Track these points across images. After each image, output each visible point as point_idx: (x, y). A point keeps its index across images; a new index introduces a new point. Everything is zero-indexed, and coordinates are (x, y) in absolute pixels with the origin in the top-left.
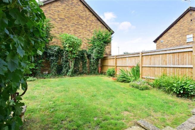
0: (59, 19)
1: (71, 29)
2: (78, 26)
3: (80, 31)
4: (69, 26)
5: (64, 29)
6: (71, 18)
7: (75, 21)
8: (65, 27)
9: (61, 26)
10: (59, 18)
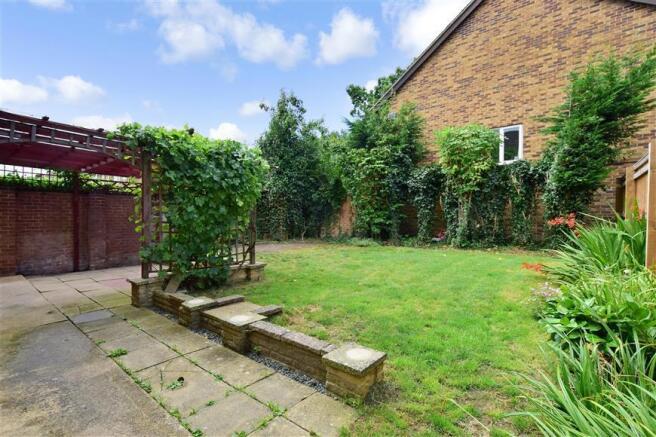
0: (456, 86)
1: (494, 99)
2: (521, 79)
3: (527, 93)
4: (488, 92)
5: (472, 109)
6: (495, 64)
7: (510, 67)
8: (476, 100)
9: (464, 103)
10: (459, 82)
